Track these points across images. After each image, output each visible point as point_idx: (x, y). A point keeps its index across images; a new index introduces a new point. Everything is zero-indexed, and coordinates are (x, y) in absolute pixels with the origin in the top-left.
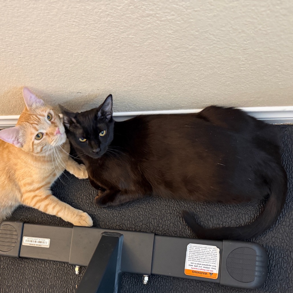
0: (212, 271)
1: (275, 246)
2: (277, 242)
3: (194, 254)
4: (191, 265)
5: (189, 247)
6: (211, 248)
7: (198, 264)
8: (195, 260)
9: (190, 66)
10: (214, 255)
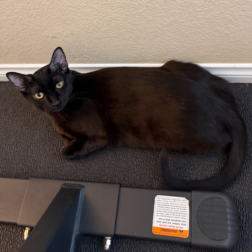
0: (182, 228)
1: (243, 199)
2: (245, 195)
3: (162, 207)
4: (159, 222)
5: (157, 199)
6: (180, 199)
7: (167, 220)
8: (163, 215)
9: (155, 10)
10: (184, 208)
